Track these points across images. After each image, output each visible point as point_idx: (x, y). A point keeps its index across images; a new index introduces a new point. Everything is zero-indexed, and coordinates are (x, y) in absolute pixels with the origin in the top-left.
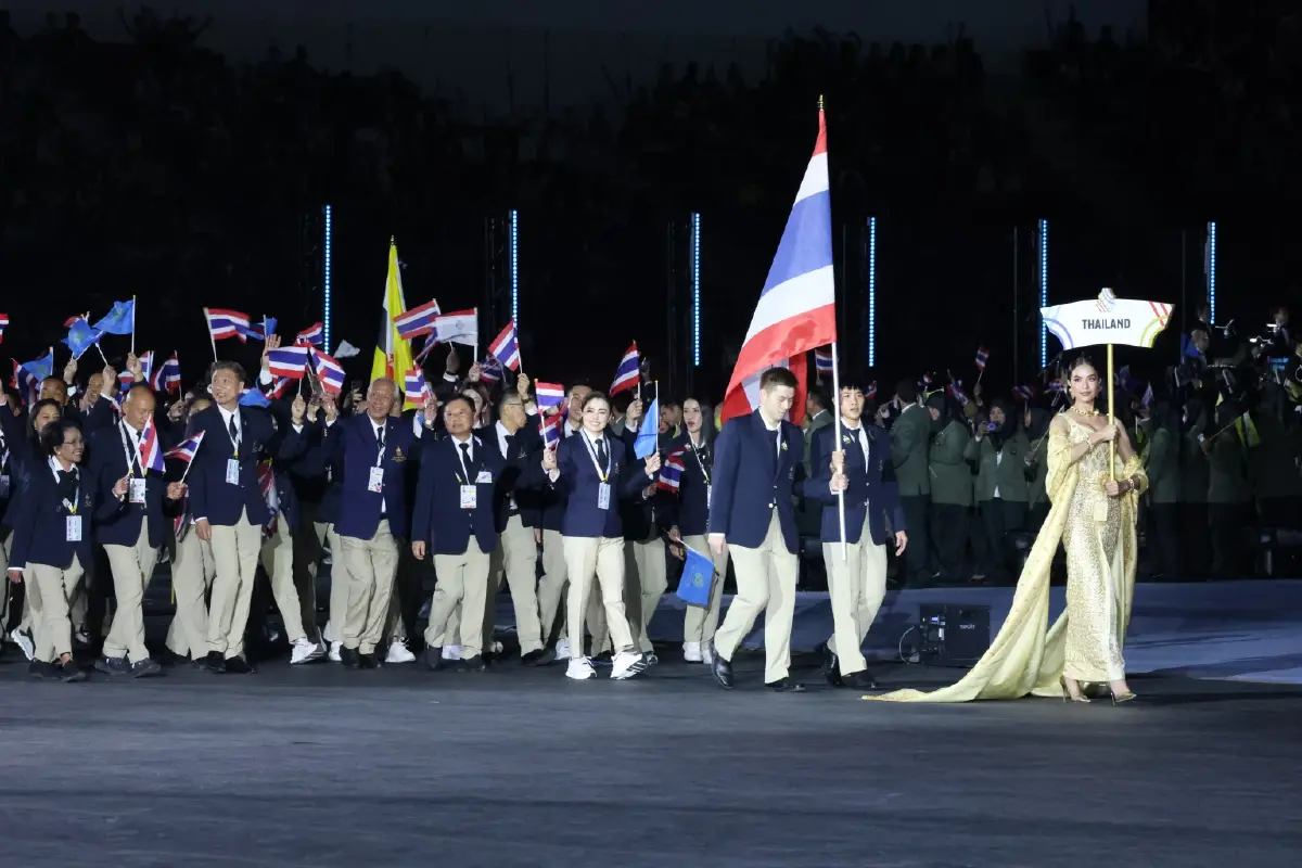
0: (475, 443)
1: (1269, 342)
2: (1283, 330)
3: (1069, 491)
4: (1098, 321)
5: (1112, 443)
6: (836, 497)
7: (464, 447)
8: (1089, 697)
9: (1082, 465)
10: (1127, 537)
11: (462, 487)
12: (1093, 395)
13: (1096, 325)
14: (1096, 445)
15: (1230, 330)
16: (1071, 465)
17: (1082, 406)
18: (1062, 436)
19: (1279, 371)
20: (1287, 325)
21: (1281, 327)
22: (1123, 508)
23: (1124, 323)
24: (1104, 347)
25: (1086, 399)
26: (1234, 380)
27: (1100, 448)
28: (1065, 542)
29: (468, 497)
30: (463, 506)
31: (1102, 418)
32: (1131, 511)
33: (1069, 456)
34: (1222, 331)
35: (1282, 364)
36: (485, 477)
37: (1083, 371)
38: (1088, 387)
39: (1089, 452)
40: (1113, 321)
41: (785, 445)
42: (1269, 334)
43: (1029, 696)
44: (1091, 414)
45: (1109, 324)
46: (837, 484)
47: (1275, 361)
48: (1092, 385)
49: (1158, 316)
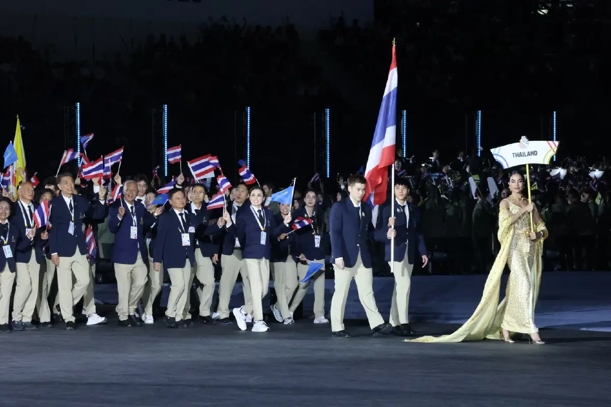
0: (185, 213)
1: (430, 165)
2: (437, 160)
3: (510, 238)
4: (520, 153)
5: (531, 213)
6: (390, 240)
7: (181, 214)
8: (513, 340)
9: (516, 225)
10: (538, 261)
11: (182, 234)
12: (521, 189)
13: (520, 155)
14: (523, 214)
15: (412, 160)
16: (511, 225)
17: (515, 195)
18: (506, 211)
19: (435, 179)
20: (438, 158)
21: (436, 159)
22: (536, 247)
23: (534, 153)
24: (525, 166)
25: (517, 191)
26: (415, 184)
27: (525, 217)
28: (509, 263)
29: (186, 240)
30: (184, 245)
31: (525, 201)
32: (540, 248)
33: (510, 220)
34: (409, 160)
35: (436, 176)
36: (192, 229)
37: (515, 177)
38: (518, 185)
39: (520, 218)
40: (528, 152)
41: (363, 214)
42: (429, 162)
43: (485, 339)
44: (520, 199)
45: (526, 154)
46: (391, 233)
47: (433, 174)
48: (521, 184)
49: (551, 147)
